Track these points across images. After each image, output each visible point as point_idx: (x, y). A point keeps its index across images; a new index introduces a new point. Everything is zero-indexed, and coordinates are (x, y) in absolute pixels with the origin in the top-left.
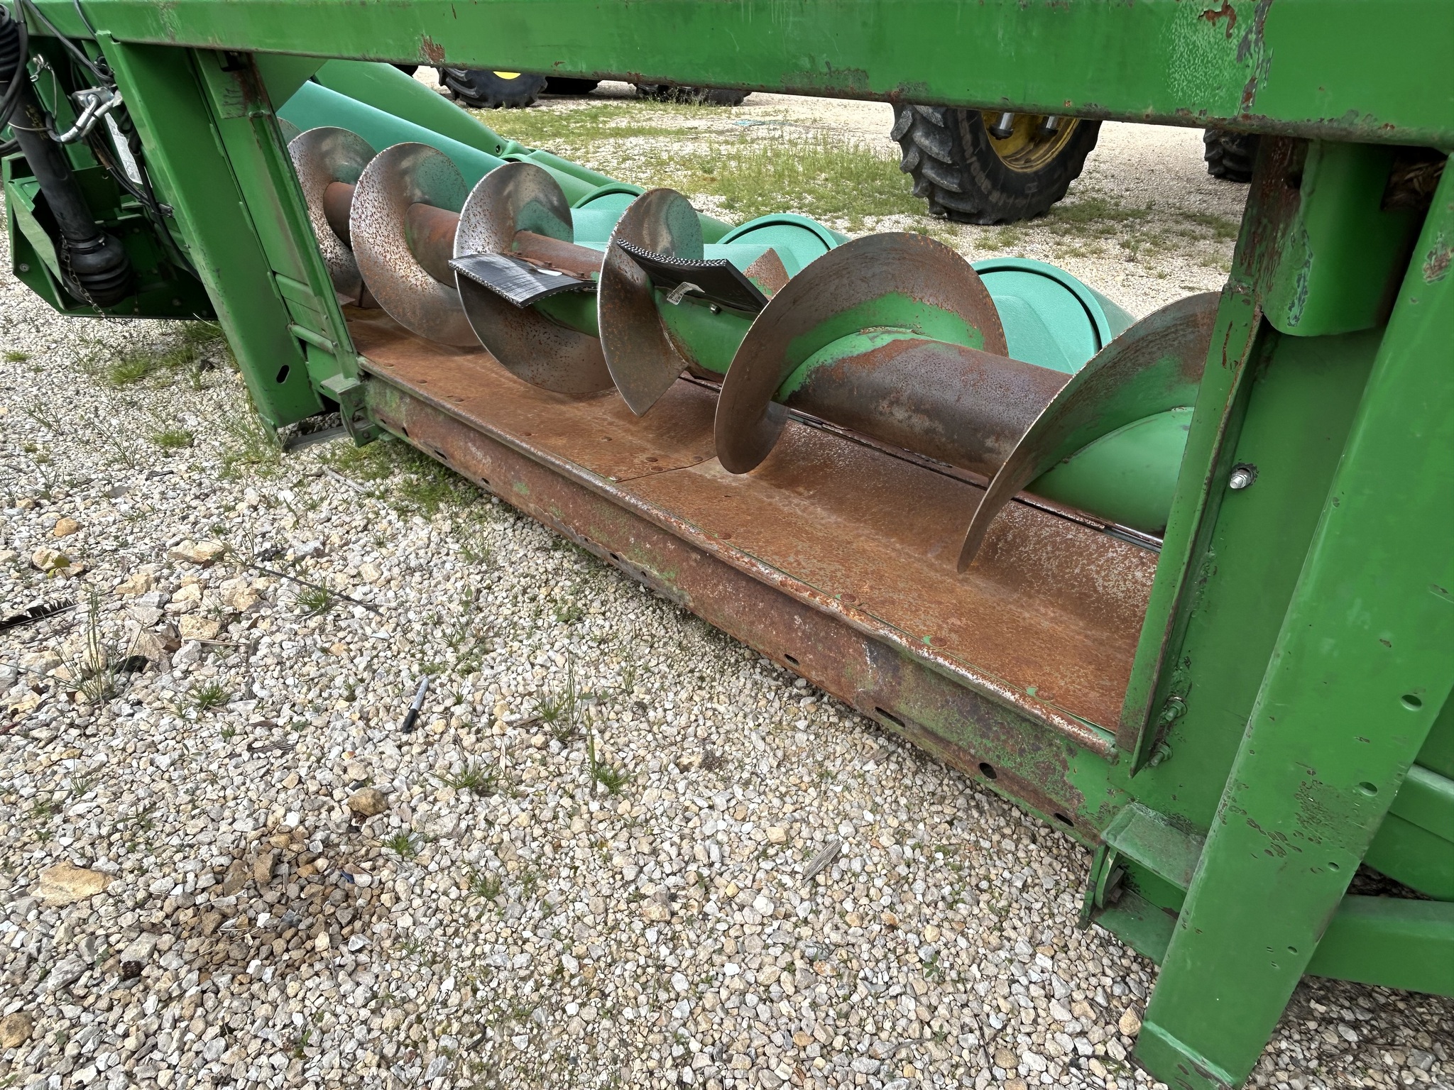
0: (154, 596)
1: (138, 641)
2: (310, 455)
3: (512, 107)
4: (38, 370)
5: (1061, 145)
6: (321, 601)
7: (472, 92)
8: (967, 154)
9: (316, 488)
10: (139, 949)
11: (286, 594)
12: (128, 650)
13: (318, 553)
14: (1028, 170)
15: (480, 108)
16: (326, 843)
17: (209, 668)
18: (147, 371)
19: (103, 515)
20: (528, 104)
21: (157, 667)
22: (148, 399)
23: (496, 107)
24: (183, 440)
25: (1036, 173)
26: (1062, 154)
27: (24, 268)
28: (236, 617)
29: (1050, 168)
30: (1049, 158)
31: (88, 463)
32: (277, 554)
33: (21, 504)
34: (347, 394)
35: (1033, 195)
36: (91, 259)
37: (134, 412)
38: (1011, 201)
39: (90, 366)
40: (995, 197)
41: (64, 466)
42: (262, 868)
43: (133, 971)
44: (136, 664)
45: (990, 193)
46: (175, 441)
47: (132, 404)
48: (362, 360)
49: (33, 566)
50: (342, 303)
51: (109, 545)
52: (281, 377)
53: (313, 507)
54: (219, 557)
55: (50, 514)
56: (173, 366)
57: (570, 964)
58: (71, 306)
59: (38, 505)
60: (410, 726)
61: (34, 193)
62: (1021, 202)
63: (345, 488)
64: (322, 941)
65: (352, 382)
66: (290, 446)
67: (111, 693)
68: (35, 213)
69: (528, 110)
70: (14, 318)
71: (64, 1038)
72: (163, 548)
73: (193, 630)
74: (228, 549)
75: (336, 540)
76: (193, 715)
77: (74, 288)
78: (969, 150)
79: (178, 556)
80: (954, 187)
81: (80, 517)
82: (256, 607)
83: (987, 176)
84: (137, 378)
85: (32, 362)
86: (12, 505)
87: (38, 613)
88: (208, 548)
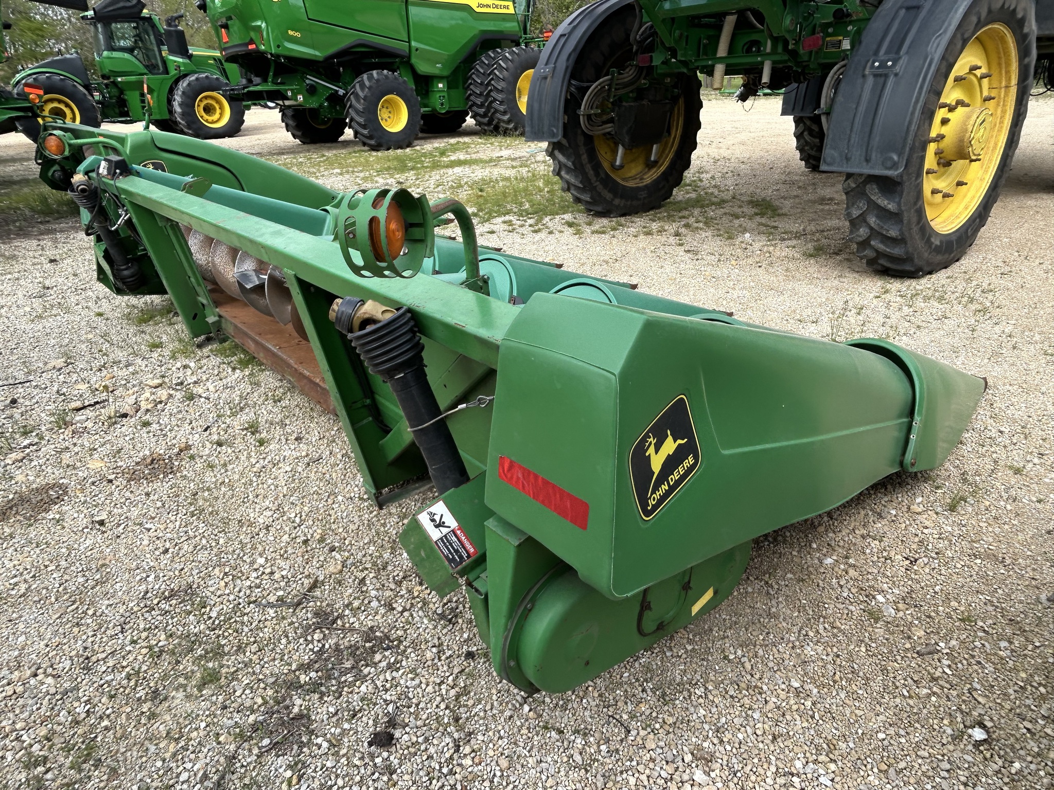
0: (134, 397)
1: (126, 409)
2: (206, 351)
3: (398, 148)
4: (107, 319)
5: (663, 168)
6: (191, 397)
7: (373, 142)
8: (593, 181)
9: (204, 361)
10: (112, 477)
11: (179, 395)
12: (123, 411)
13: (195, 382)
14: (640, 185)
15: (378, 151)
16: (170, 457)
17: (148, 416)
18: (151, 318)
19: (124, 373)
20: (409, 145)
21: (132, 417)
22: (149, 329)
23: (388, 149)
24: (159, 345)
25: (646, 186)
26: (664, 173)
27: (101, 277)
28: (161, 402)
29: (656, 182)
30: (655, 176)
31: (121, 355)
32: (182, 383)
33: (94, 369)
34: (213, 323)
35: (645, 198)
36: (126, 273)
37: (143, 335)
38: (629, 203)
39: (128, 317)
40: (617, 202)
41: (112, 356)
42: (149, 461)
43: (110, 481)
44: (125, 415)
45: (613, 200)
46: (155, 346)
47: (143, 332)
48: (217, 310)
49: (97, 390)
50: (209, 288)
51: (123, 382)
52: (194, 318)
53: (201, 368)
54: (161, 385)
55: (104, 372)
56: (162, 316)
57: (227, 480)
58: (119, 291)
59: (100, 370)
60: (206, 430)
61: (103, 248)
62: (635, 203)
63: (215, 361)
64: (162, 476)
65: (217, 318)
66: (200, 346)
67: (115, 423)
68: (104, 257)
69: (408, 150)
70: (101, 296)
71: (91, 493)
72: (141, 383)
73: (144, 406)
74: (164, 382)
75: (204, 378)
76: (139, 427)
77: (119, 284)
78: (593, 179)
79: (147, 385)
80: (588, 199)
81: (115, 374)
82: (168, 399)
83: (609, 191)
84: (146, 321)
85: (105, 316)
86: (91, 370)
87: (97, 403)
88: (157, 381)
